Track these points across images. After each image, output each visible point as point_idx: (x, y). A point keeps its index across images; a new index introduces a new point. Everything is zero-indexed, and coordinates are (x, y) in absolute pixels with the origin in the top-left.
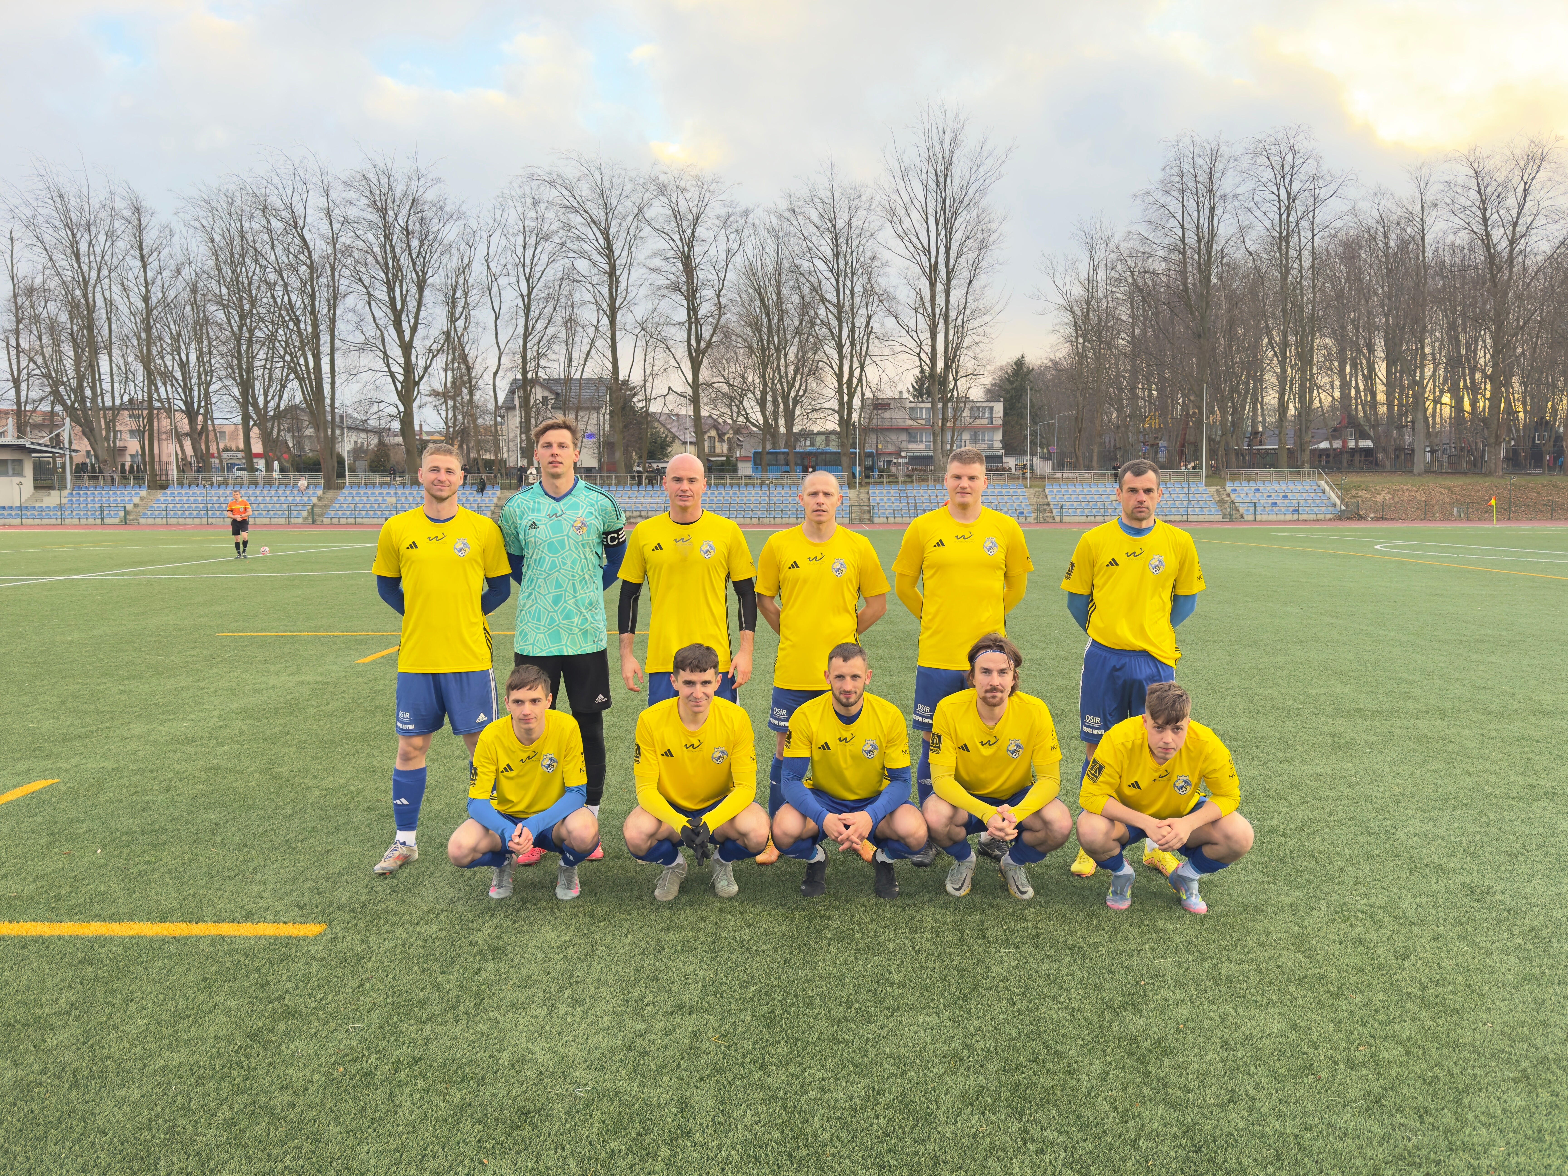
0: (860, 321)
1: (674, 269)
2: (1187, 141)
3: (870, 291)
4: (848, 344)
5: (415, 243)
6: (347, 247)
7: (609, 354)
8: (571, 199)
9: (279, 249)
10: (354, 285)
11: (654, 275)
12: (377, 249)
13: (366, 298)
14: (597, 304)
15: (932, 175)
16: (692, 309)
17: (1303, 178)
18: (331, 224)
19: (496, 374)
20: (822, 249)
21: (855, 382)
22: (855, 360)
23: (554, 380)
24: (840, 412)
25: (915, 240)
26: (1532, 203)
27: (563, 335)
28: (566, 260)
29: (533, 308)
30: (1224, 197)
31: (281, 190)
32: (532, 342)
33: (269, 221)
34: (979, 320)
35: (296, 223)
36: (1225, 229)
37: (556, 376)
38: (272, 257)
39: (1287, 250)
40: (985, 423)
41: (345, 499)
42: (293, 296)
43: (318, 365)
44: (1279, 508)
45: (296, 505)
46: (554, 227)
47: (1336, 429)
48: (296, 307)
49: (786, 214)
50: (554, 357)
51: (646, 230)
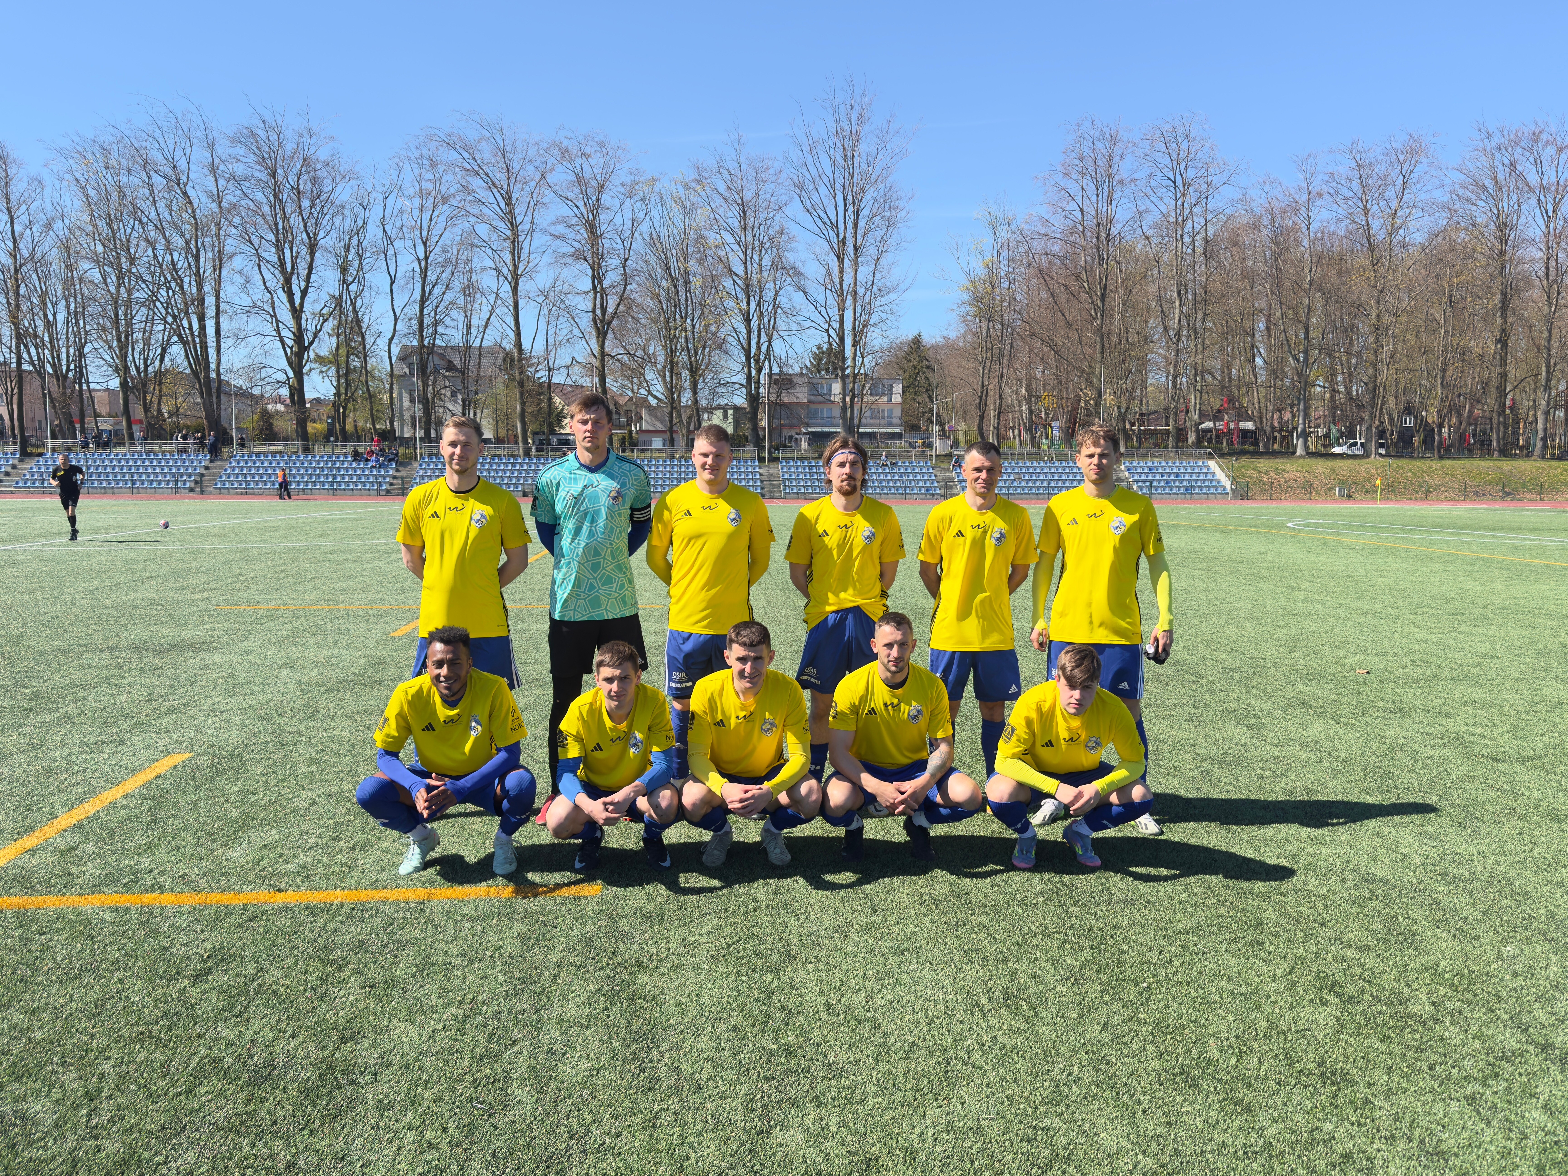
0: (768, 295)
1: (579, 237)
2: (1088, 124)
3: (778, 265)
4: (755, 318)
5: (306, 203)
6: (234, 206)
7: (511, 321)
8: (471, 161)
9: (161, 206)
10: (242, 246)
11: (558, 242)
12: (266, 209)
13: (255, 259)
14: (498, 271)
15: (840, 150)
16: (597, 278)
17: (1199, 165)
18: (216, 181)
19: (391, 340)
20: (730, 221)
21: (762, 357)
22: (763, 334)
23: (453, 348)
24: (748, 387)
25: (823, 215)
26: (1409, 196)
27: (461, 301)
28: (467, 225)
29: (429, 273)
30: (1121, 182)
31: (162, 143)
32: (430, 308)
33: (149, 178)
34: (886, 297)
35: (179, 180)
36: (1123, 212)
37: (453, 344)
38: (153, 215)
39: (1182, 236)
40: (885, 399)
41: (233, 468)
42: (176, 255)
43: (203, 328)
44: (1171, 488)
45: (182, 475)
46: (452, 190)
47: (1219, 411)
48: (179, 266)
49: (693, 185)
50: (452, 324)
51: (548, 196)
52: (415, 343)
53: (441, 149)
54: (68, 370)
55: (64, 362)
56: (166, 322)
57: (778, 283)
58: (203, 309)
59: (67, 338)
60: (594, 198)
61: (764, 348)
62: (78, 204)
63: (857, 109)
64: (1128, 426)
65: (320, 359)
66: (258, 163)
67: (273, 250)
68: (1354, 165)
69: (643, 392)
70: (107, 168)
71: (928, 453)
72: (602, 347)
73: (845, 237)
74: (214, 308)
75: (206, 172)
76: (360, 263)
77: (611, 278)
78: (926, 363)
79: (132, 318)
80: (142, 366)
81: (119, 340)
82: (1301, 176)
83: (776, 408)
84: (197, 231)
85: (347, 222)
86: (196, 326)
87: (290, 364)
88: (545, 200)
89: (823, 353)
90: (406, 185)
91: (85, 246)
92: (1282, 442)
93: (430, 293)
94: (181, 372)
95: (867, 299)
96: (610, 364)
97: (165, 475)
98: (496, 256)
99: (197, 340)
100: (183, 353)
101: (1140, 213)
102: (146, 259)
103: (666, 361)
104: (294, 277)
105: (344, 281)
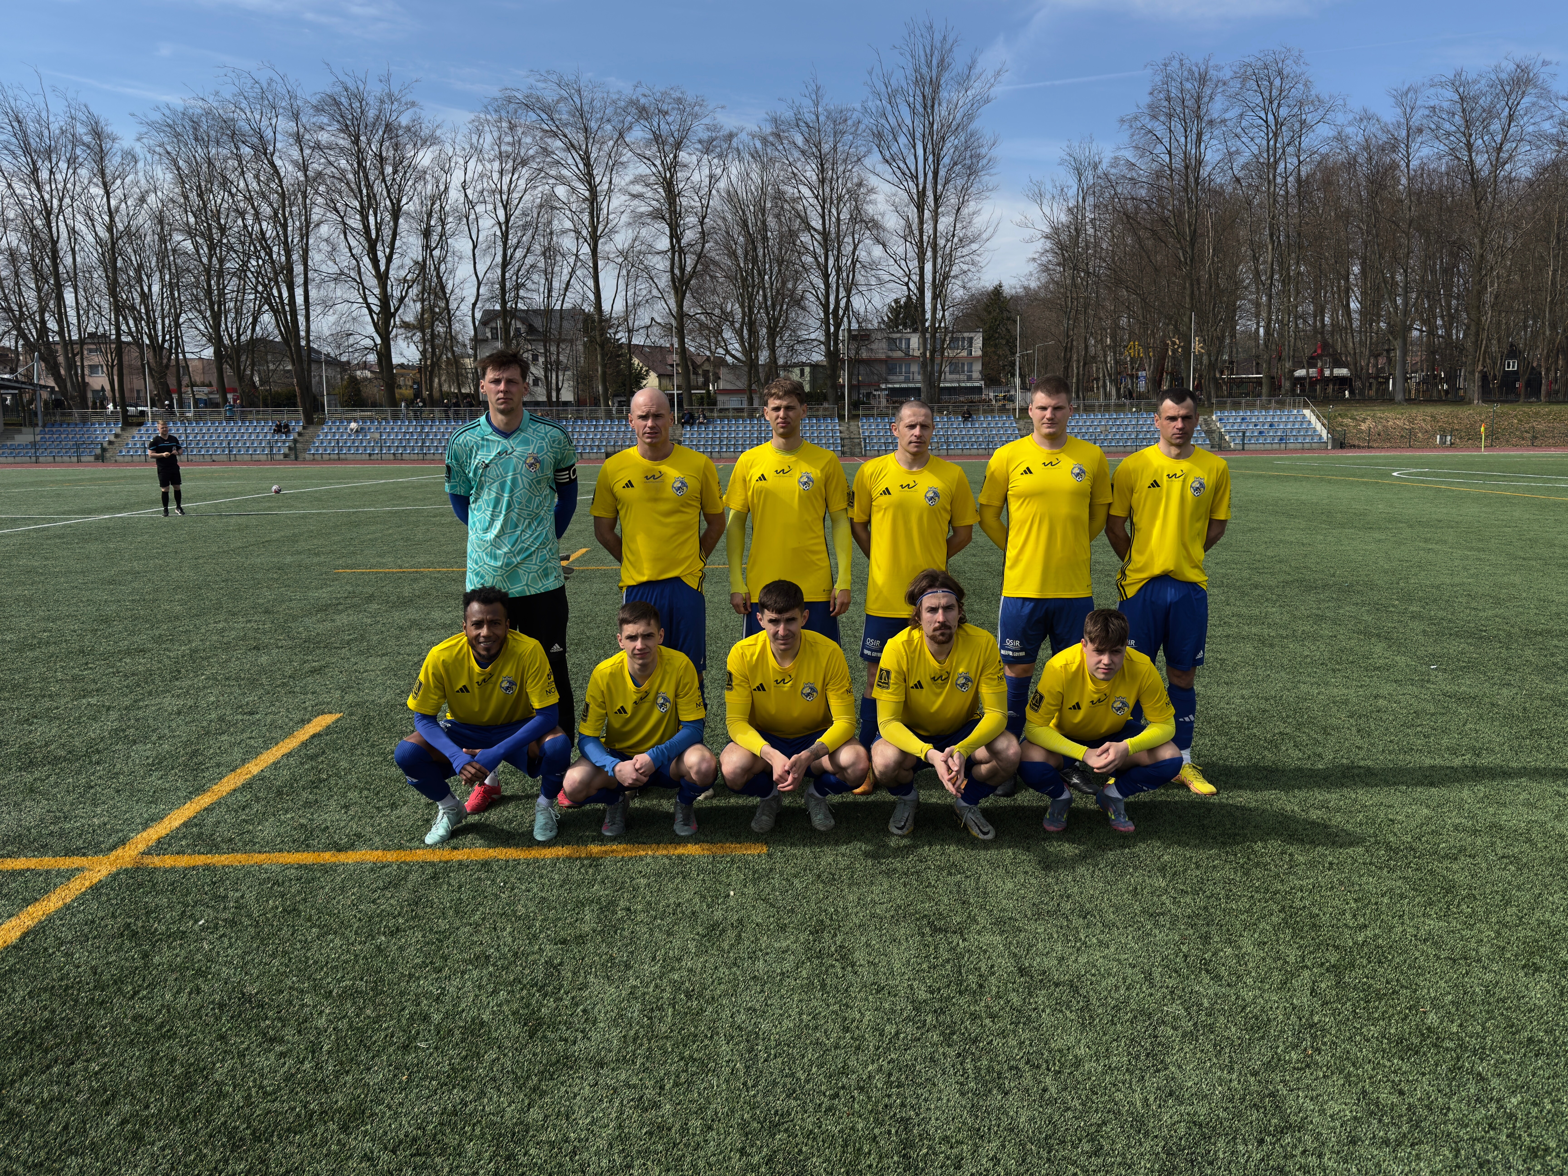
0: (847, 249)
2: (1175, 64)
3: (858, 217)
4: (834, 273)
5: (389, 170)
6: (319, 174)
7: (590, 283)
8: (550, 123)
9: (249, 176)
10: (328, 214)
11: (636, 202)
12: (350, 176)
13: (341, 226)
15: (919, 99)
16: (675, 235)
17: (1292, 103)
18: (302, 150)
19: (474, 304)
20: (808, 174)
21: (841, 312)
22: (841, 289)
23: (534, 311)
24: (827, 344)
25: (902, 165)
26: (1515, 129)
27: (542, 264)
28: (547, 187)
29: (510, 236)
30: (1211, 122)
32: (511, 272)
33: (237, 148)
36: (1212, 154)
37: (535, 307)
38: (242, 185)
39: (1274, 177)
40: (964, 353)
41: (326, 434)
42: (264, 225)
43: (292, 296)
44: (1265, 438)
46: (531, 152)
47: (1312, 358)
48: (268, 236)
49: (771, 139)
50: (533, 287)
51: (627, 155)
52: (498, 307)
53: (520, 111)
54: (164, 341)
55: (160, 333)
56: (257, 292)
57: (857, 236)
58: (292, 278)
59: (163, 309)
60: (671, 156)
61: (843, 304)
62: (169, 176)
63: (937, 55)
64: (1218, 375)
65: (406, 325)
66: (341, 131)
67: (358, 217)
68: (1456, 97)
69: (721, 351)
70: (196, 139)
71: (1010, 406)
72: (680, 305)
73: (924, 188)
74: (302, 276)
75: (291, 141)
76: (443, 228)
77: (690, 236)
78: (1005, 314)
79: (224, 288)
80: (235, 335)
81: (212, 310)
82: (1399, 111)
83: (856, 363)
84: (284, 201)
85: (429, 187)
86: (285, 294)
87: (377, 329)
88: (624, 159)
89: (901, 307)
90: (486, 146)
91: (178, 217)
92: (1377, 390)
93: (511, 257)
94: (272, 341)
95: (947, 250)
96: (689, 325)
97: (260, 442)
98: (575, 218)
99: (287, 308)
100: (273, 321)
101: (1230, 154)
102: (236, 229)
103: (743, 318)
104: (379, 244)
105: (427, 246)
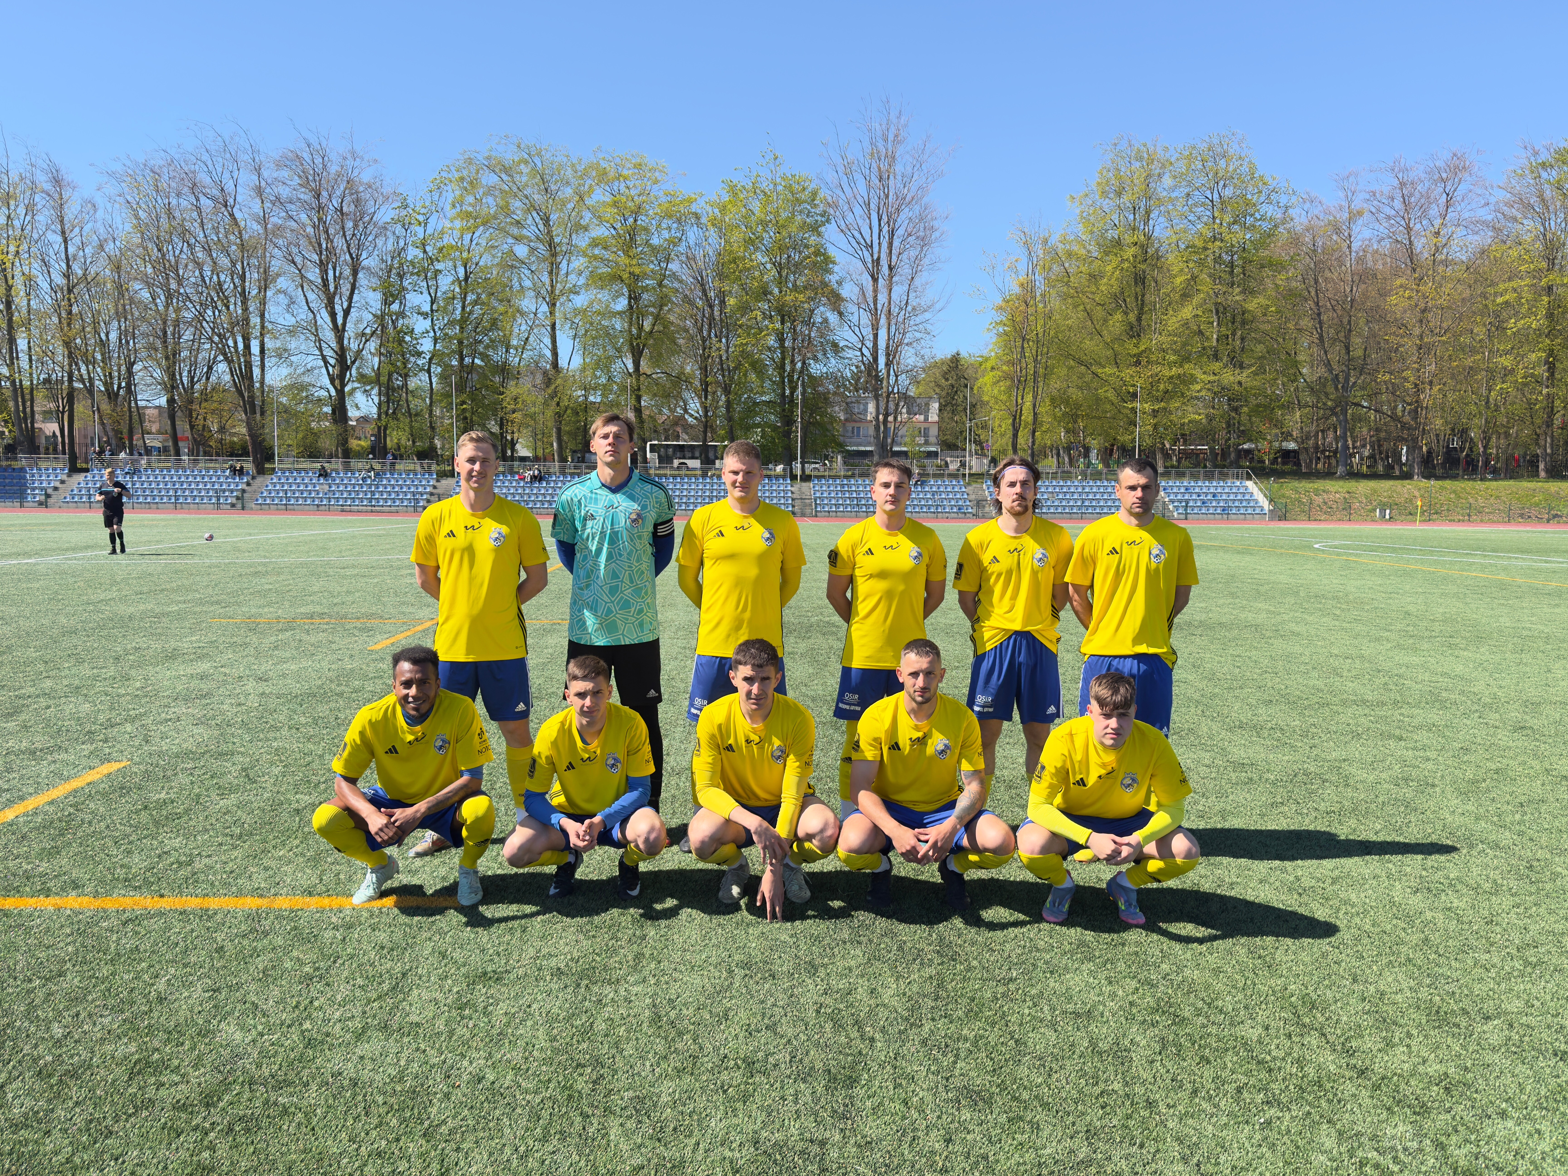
1: (615, 258)
2: (1125, 144)
4: (790, 337)
5: (349, 225)
6: (279, 228)
7: (547, 341)
9: (208, 227)
10: (286, 267)
11: (595, 264)
12: (310, 230)
13: (298, 279)
14: (536, 290)
15: (875, 171)
16: (633, 297)
17: (1237, 184)
18: (262, 203)
21: (796, 376)
22: (797, 353)
24: (781, 406)
25: (857, 235)
26: (1452, 214)
28: (507, 246)
29: (469, 293)
30: (1159, 201)
31: (211, 166)
32: (469, 329)
33: (198, 200)
34: (920, 317)
35: (226, 202)
36: (1160, 232)
38: (201, 237)
40: (921, 418)
41: (274, 485)
42: (222, 277)
43: (247, 347)
44: (1208, 508)
45: (224, 491)
48: (225, 287)
52: (455, 362)
53: (481, 172)
55: (116, 380)
56: (212, 341)
57: (813, 303)
58: (248, 329)
59: (119, 357)
60: (631, 220)
61: (798, 367)
62: (129, 226)
63: (893, 130)
64: (1167, 446)
65: (362, 379)
66: (303, 186)
67: (317, 270)
68: (1396, 183)
70: (157, 191)
72: (637, 365)
73: (879, 258)
74: (259, 328)
75: (253, 194)
76: (402, 284)
77: (648, 298)
78: (964, 381)
79: (179, 338)
81: (167, 358)
82: (1341, 194)
84: (243, 252)
85: (390, 243)
86: (241, 346)
87: (332, 381)
89: (861, 371)
90: (447, 206)
91: (136, 267)
92: (1325, 463)
93: (470, 314)
94: (226, 391)
95: (900, 319)
96: (645, 383)
97: (208, 491)
98: (535, 277)
99: (242, 359)
100: (228, 372)
104: (337, 297)
105: (386, 302)
